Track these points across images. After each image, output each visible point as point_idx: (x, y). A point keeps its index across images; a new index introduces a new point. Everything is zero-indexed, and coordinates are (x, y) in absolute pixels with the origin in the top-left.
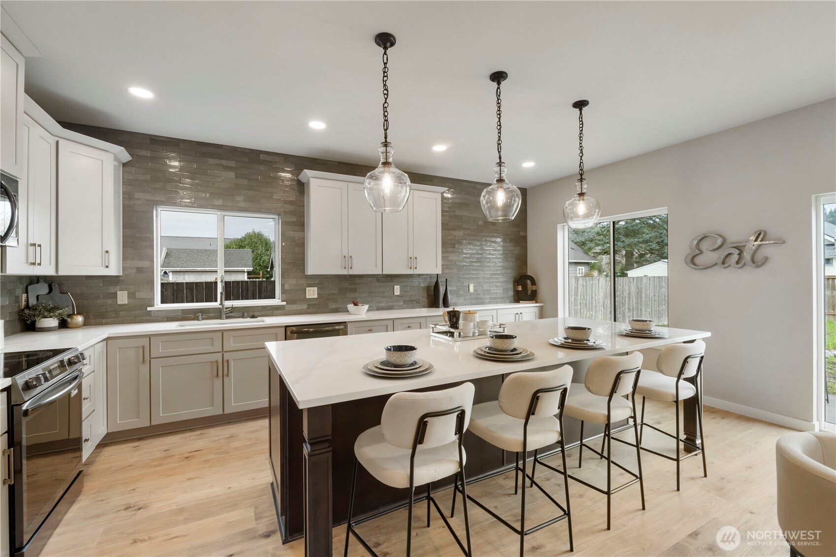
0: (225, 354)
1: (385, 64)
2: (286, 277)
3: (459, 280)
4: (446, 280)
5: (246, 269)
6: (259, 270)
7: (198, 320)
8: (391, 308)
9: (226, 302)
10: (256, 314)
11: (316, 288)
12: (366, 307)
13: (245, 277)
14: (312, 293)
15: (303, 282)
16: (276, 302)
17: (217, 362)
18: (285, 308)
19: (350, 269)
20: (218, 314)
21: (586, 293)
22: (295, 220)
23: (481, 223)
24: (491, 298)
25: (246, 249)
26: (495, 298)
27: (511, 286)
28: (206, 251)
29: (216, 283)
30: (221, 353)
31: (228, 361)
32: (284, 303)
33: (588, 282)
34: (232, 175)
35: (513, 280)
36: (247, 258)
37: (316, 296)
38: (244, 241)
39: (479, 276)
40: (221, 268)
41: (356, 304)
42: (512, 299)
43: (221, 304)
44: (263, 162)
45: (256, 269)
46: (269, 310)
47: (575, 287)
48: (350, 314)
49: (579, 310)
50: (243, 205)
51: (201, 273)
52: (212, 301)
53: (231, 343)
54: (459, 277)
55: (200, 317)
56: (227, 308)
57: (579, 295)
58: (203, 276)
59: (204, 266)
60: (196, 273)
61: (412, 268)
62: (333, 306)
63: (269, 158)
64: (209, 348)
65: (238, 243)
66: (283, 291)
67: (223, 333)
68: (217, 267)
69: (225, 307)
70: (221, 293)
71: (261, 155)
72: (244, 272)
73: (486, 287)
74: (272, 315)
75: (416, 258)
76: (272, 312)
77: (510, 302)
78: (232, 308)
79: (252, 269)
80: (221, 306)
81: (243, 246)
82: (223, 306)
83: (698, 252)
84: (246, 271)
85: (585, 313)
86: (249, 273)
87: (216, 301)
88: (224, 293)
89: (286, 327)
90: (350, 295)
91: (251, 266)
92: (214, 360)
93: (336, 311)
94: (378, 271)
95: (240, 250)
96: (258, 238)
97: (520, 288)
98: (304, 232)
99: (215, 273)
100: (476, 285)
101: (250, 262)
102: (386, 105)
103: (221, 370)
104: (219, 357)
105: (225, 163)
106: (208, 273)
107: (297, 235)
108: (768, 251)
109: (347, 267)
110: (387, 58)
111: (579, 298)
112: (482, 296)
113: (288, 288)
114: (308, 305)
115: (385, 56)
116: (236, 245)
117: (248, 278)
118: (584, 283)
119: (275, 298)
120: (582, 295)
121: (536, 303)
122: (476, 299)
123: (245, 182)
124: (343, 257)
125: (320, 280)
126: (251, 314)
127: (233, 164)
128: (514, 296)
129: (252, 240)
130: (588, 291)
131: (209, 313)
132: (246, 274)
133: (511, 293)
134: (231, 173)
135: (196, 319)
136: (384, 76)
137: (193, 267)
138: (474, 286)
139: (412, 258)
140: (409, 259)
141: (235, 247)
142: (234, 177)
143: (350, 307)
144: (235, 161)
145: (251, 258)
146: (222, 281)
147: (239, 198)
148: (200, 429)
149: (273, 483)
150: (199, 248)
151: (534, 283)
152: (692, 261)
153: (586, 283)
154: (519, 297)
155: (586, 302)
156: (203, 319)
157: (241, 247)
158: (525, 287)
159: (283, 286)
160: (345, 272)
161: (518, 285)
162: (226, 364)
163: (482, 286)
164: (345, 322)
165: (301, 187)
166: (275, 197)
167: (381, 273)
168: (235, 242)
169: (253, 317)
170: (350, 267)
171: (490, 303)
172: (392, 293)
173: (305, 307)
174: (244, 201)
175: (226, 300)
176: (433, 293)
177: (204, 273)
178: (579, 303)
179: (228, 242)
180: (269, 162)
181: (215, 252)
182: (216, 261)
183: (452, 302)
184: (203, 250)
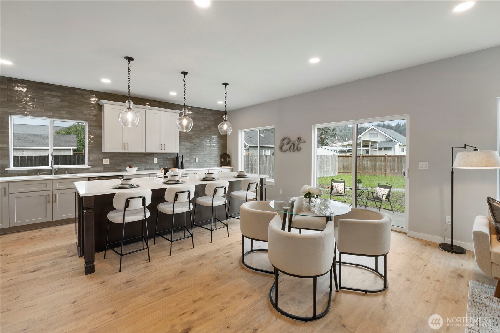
0: (53, 191)
1: (129, 68)
2: (91, 153)
3: (190, 156)
4: (183, 155)
5: (72, 148)
6: (82, 149)
7: (37, 175)
8: (153, 169)
9: (54, 166)
10: (73, 172)
11: (109, 159)
12: (136, 168)
13: (71, 153)
14: (106, 161)
15: (101, 156)
16: (85, 166)
17: (49, 195)
18: (90, 169)
19: (127, 150)
20: (50, 172)
21: (271, 163)
22: (96, 124)
23: (202, 128)
24: (207, 165)
25: (72, 135)
26: (210, 165)
27: (218, 159)
28: (41, 135)
29: (48, 156)
30: (51, 191)
31: (55, 195)
32: (90, 167)
33: (272, 157)
34: (59, 100)
35: (219, 156)
36: (73, 141)
37: (109, 163)
38: (71, 129)
39: (201, 154)
40: (51, 147)
41: (130, 167)
42: (219, 165)
43: (52, 166)
44: (78, 94)
45: (80, 148)
46: (80, 170)
47: (265, 160)
48: (128, 172)
49: (267, 171)
50: (65, 116)
51: (36, 150)
52: (46, 166)
53: (57, 186)
54: (190, 154)
55: (39, 174)
56: (55, 169)
57: (267, 164)
58: (38, 152)
59: (39, 145)
60: (33, 150)
61: (162, 149)
62: (119, 168)
63: (81, 92)
64: (44, 188)
65: (66, 131)
66: (89, 160)
67: (52, 181)
68: (49, 146)
69: (54, 168)
70: (52, 161)
71: (76, 90)
72: (70, 150)
73: (205, 159)
74: (83, 173)
75: (164, 145)
76: (82, 171)
77: (218, 167)
78: (58, 169)
79: (77, 148)
80: (51, 168)
81: (70, 133)
82: (53, 168)
83: (282, 145)
84: (72, 149)
85: (270, 173)
86: (74, 151)
87: (48, 165)
88: (53, 161)
89: (89, 178)
90: (129, 163)
91: (76, 146)
92: (47, 194)
93: (120, 171)
94: (143, 151)
95: (68, 135)
96: (81, 127)
97: (223, 160)
98: (102, 130)
99: (47, 150)
100: (199, 158)
101: (75, 143)
102: (129, 85)
103: (51, 199)
104: (50, 193)
105: (54, 93)
106: (42, 150)
107: (98, 132)
108: (301, 145)
109: (125, 149)
110: (130, 66)
111: (267, 166)
112: (202, 163)
113: (92, 159)
114: (104, 168)
115: (129, 65)
116: (65, 132)
117: (73, 154)
118: (270, 158)
119: (84, 164)
120: (269, 164)
121: (230, 167)
122: (199, 165)
123: (67, 104)
124: (123, 144)
125: (112, 156)
126: (70, 172)
127: (59, 94)
128: (220, 164)
129: (76, 128)
130: (272, 162)
131: (44, 172)
132: (72, 151)
133: (219, 162)
134: (57, 99)
135: (37, 174)
136: (128, 73)
137: (30, 146)
138: (198, 159)
139: (162, 145)
140: (161, 145)
141: (63, 133)
142: (60, 101)
143: (128, 169)
144: (60, 93)
145: (76, 141)
146: (52, 155)
147: (63, 113)
148: (39, 229)
149: (77, 242)
150: (35, 133)
151: (229, 157)
152: (281, 148)
153: (271, 158)
154: (222, 164)
155: (271, 167)
156: (40, 175)
157: (68, 133)
158: (225, 159)
159: (89, 158)
160: (124, 151)
161: (222, 158)
162: (54, 196)
163: (203, 159)
164: (123, 175)
165: (100, 108)
166: (84, 112)
167: (145, 152)
168: (63, 130)
169: (71, 173)
170: (127, 148)
171: (207, 167)
172: (153, 162)
173: (102, 168)
174: (66, 114)
175: (54, 164)
176: (175, 162)
177: (39, 150)
178: (267, 168)
179: (58, 130)
180: (81, 94)
181: (47, 136)
182: (48, 142)
183: (186, 166)
184: (38, 134)
